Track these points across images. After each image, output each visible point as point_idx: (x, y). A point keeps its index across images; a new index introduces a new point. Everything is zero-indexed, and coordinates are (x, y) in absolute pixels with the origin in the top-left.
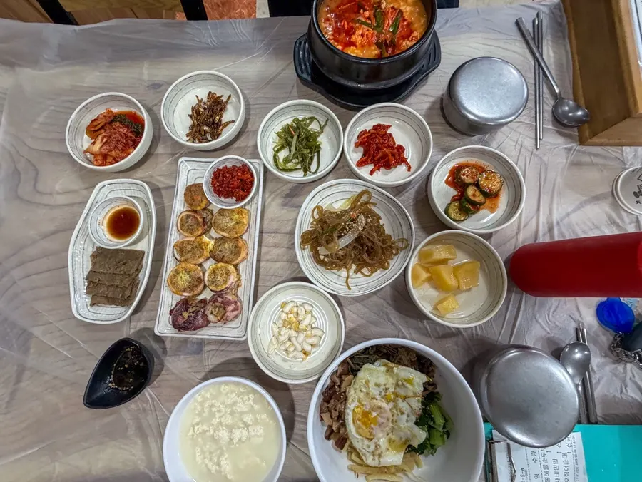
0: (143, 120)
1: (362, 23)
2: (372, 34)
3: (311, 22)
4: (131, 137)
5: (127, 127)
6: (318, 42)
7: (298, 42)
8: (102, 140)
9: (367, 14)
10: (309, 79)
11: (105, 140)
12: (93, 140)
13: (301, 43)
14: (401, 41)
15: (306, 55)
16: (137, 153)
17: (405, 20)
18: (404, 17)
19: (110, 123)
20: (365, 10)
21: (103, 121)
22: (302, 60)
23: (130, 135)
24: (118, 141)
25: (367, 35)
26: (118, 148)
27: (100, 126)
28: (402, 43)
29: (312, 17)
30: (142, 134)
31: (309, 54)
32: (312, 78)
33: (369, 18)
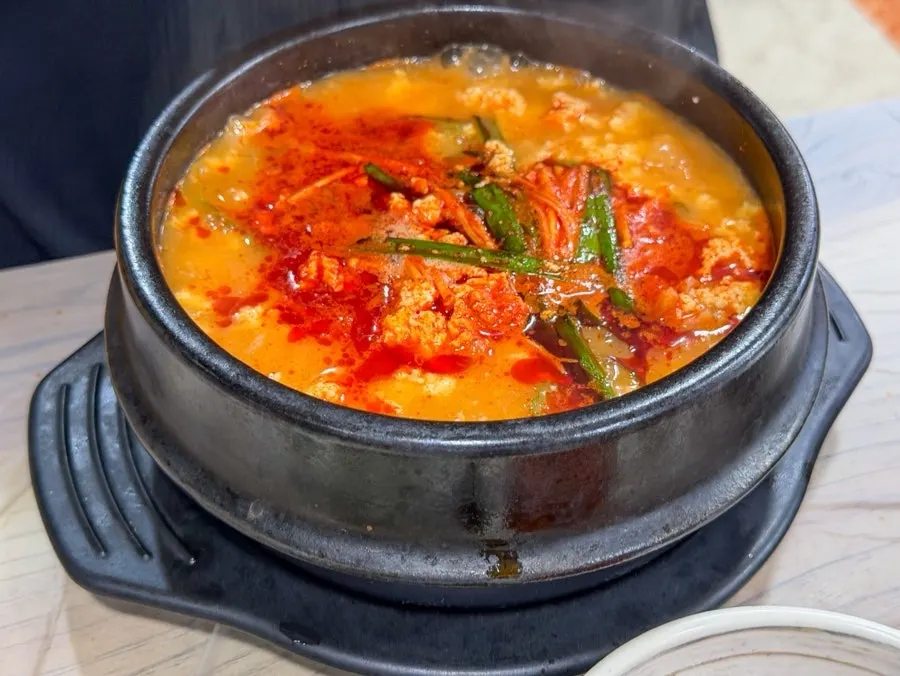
1: (418, 251)
2: (497, 293)
3: (121, 280)
6: (186, 383)
7: (50, 388)
9: (430, 207)
10: (151, 573)
13: (66, 391)
14: (671, 293)
15: (113, 447)
17: (636, 203)
18: (625, 191)
20: (412, 195)
22: (89, 485)
25: (469, 300)
28: (679, 303)
29: (123, 256)
31: (128, 442)
32: (171, 565)
33: (447, 224)
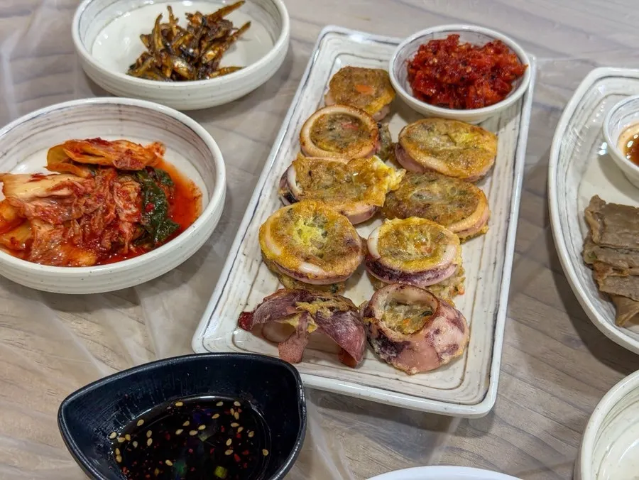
0: (191, 223)
4: (121, 233)
5: (143, 208)
8: (58, 188)
11: (64, 192)
12: (46, 172)
16: (90, 277)
19: (121, 172)
21: (112, 157)
23: (126, 228)
24: (89, 216)
26: (66, 230)
27: (92, 160)
30: (154, 246)
